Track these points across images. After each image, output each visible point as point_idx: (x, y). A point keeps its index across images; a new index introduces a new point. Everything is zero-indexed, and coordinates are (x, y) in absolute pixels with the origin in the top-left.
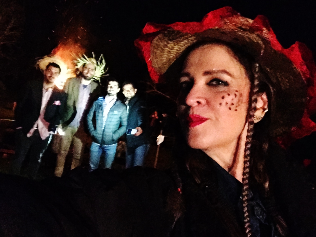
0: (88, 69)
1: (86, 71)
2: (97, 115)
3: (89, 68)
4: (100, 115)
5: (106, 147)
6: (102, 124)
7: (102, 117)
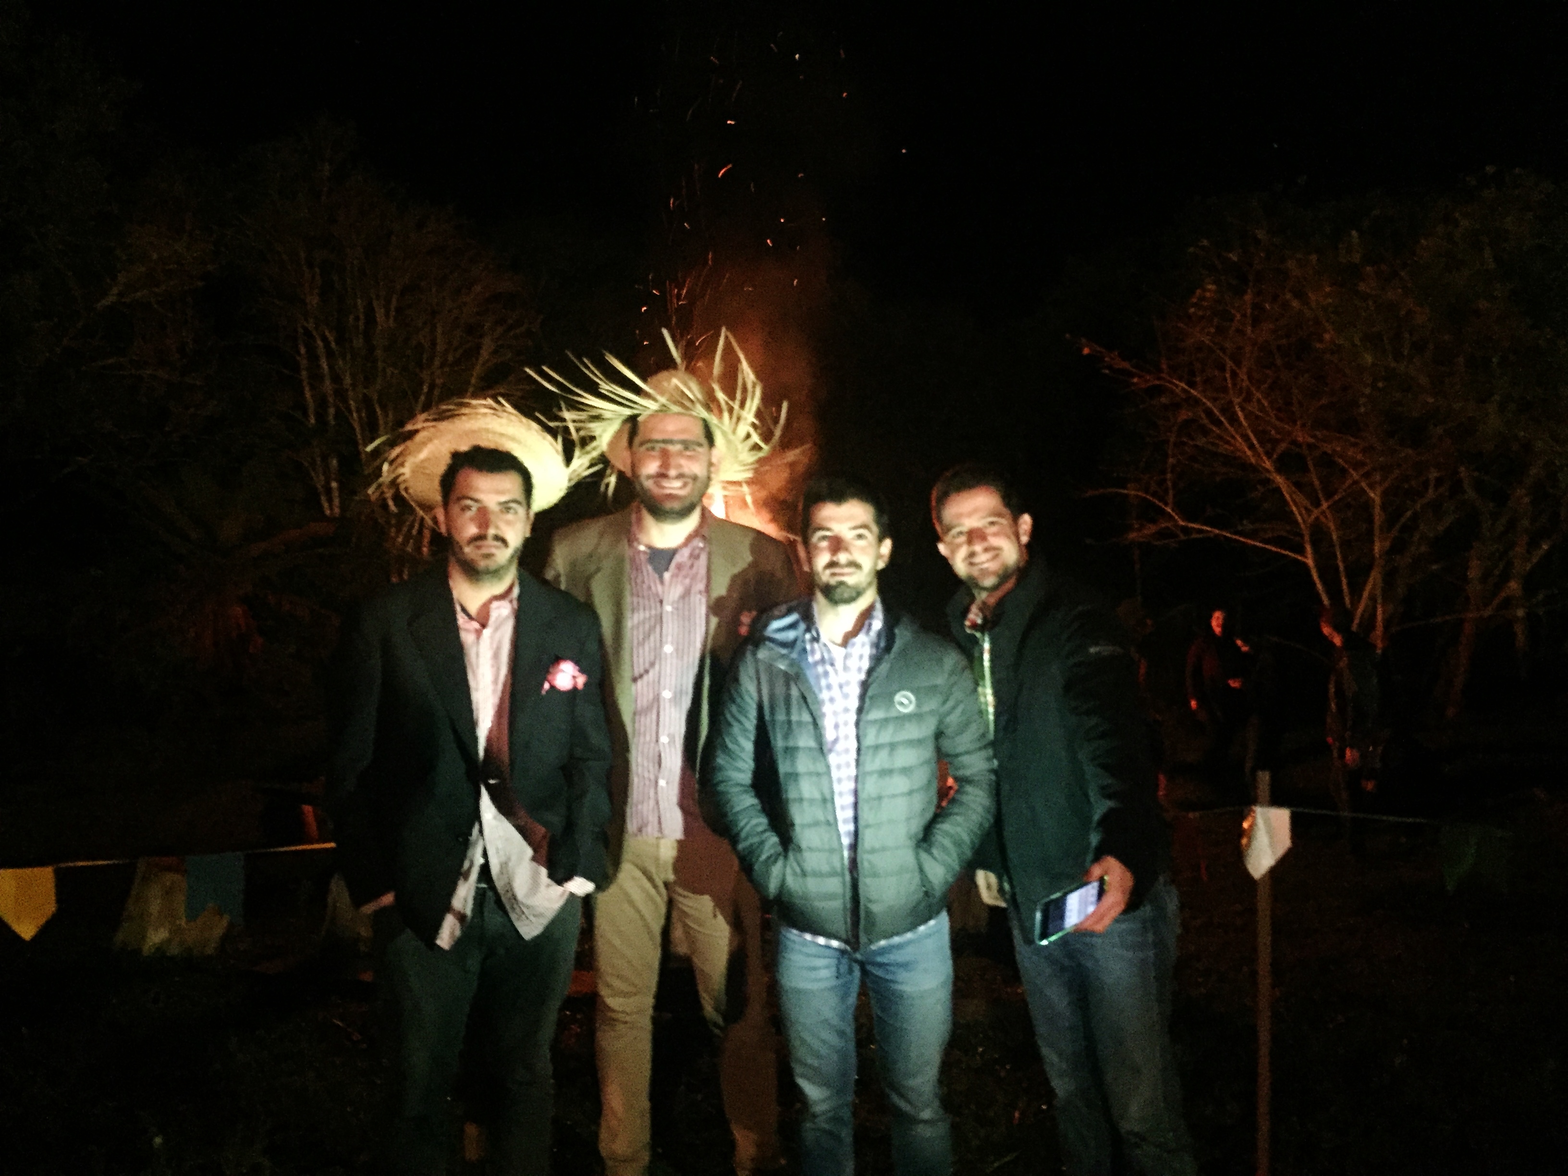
0: (662, 445)
1: (651, 467)
2: (779, 743)
3: (665, 441)
4: (804, 740)
5: (883, 951)
6: (827, 801)
7: (821, 749)
